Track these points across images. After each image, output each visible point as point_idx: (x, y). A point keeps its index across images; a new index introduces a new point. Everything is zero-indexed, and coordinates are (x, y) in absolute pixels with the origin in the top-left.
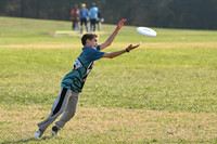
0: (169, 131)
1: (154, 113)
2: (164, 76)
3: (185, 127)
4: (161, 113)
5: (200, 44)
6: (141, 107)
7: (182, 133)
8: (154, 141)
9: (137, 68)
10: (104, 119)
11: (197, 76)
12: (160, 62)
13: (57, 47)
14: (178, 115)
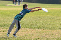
0: (43, 35)
1: (39, 30)
2: (42, 19)
3: (48, 34)
4: (41, 30)
5: (53, 8)
6: (34, 28)
7: (47, 36)
8: (39, 39)
9: (33, 16)
10: (23, 32)
11: (52, 18)
12: (40, 14)
13: (7, 9)
14: (46, 31)
